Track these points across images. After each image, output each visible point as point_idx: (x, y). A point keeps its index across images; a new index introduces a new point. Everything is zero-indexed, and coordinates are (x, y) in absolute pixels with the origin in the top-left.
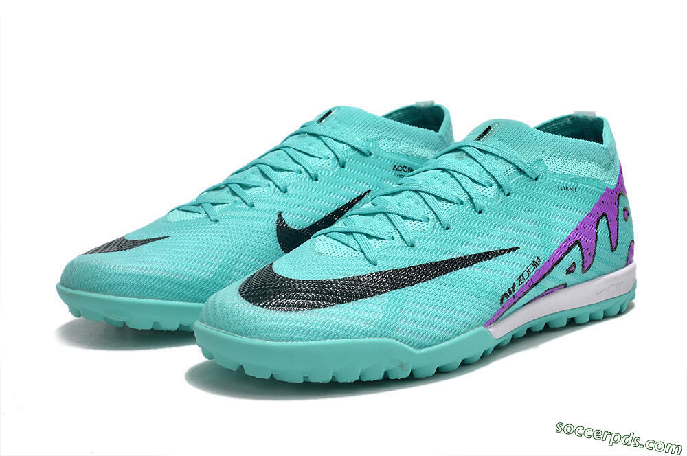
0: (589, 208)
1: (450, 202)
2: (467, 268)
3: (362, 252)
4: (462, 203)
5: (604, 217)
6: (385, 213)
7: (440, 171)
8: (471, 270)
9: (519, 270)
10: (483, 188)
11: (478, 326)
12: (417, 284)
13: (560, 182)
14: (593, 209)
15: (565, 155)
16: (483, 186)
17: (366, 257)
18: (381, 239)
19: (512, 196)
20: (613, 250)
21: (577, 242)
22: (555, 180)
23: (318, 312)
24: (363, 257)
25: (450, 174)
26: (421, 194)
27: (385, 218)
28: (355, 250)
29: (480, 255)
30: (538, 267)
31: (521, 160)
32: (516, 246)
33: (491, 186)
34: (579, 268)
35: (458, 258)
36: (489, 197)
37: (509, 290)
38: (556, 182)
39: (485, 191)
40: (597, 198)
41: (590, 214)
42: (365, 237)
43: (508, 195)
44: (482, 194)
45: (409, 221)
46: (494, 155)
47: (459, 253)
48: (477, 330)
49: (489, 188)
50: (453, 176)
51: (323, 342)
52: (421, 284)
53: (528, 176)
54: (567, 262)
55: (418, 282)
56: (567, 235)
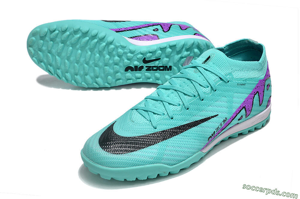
0: (250, 91)
1: (189, 96)
2: (195, 127)
3: (151, 122)
4: (195, 96)
5: (257, 94)
6: (162, 101)
7: (186, 79)
8: (197, 128)
9: (217, 125)
10: (204, 88)
11: (198, 152)
12: (173, 137)
13: (239, 82)
14: (252, 91)
15: (242, 69)
16: (204, 87)
17: (152, 125)
18: (159, 115)
19: (216, 92)
20: (260, 105)
21: (244, 107)
22: (237, 81)
23: (131, 154)
24: (151, 124)
25: (191, 81)
26: (178, 92)
27: (162, 103)
28: (148, 120)
29: (201, 120)
30: (226, 122)
31: (222, 74)
32: (217, 114)
33: (208, 87)
34: (244, 117)
35: (191, 123)
36: (207, 92)
37: (212, 135)
38: (237, 82)
39: (205, 90)
40: (254, 86)
41: (251, 94)
42: (152, 113)
43: (215, 91)
44: (204, 91)
45: (172, 106)
46: (210, 72)
47: (192, 120)
48: (197, 154)
49: (207, 88)
50: (192, 83)
51: (132, 168)
52: (175, 137)
53: (224, 81)
54: (239, 116)
55: (174, 136)
56: (239, 105)
